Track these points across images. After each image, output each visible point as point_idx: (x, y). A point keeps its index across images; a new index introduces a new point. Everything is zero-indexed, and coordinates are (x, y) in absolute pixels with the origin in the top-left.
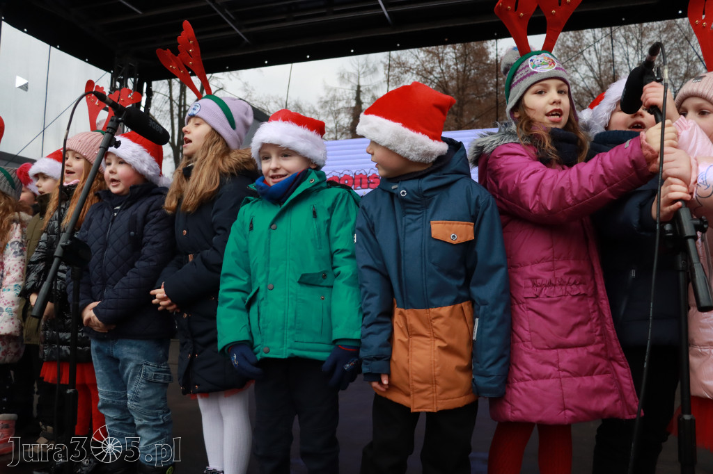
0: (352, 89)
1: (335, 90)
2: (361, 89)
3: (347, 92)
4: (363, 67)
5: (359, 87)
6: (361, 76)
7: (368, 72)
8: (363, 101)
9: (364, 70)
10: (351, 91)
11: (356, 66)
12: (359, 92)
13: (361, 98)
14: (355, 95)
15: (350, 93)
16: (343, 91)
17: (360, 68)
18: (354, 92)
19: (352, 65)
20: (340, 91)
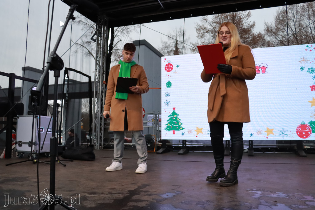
1: (166, 43)
2: (178, 42)
3: (172, 43)
4: (178, 33)
5: (177, 41)
6: (178, 37)
7: (181, 35)
8: (179, 48)
9: (179, 34)
10: (173, 43)
11: (176, 32)
12: (177, 44)
13: (178, 46)
14: (175, 45)
16: (170, 43)
17: (177, 33)
18: (175, 43)
19: (174, 32)
20: (169, 43)
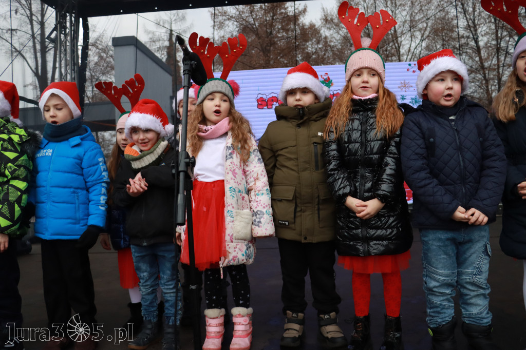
0: (166, 33)
1: (153, 33)
2: (173, 32)
3: (163, 35)
4: (174, 17)
5: (171, 31)
6: (173, 22)
7: (178, 20)
10: (165, 34)
11: (170, 15)
12: (171, 35)
13: (173, 39)
14: (169, 37)
15: (164, 36)
16: (159, 33)
17: (172, 17)
18: (168, 34)
19: (166, 13)
20: (157, 34)
